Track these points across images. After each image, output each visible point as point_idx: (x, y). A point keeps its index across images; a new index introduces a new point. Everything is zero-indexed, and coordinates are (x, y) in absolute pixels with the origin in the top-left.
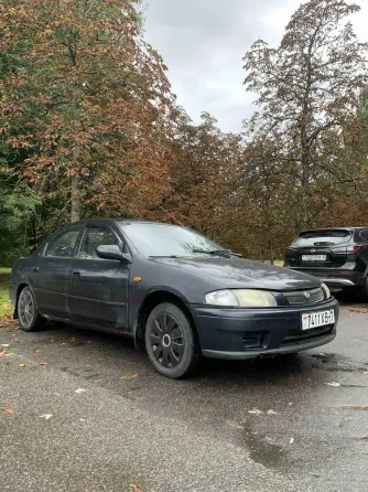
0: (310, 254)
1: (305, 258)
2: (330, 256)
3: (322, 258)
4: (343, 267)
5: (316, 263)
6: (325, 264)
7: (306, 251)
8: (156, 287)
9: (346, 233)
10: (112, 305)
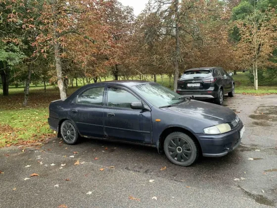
0: (191, 83)
1: (189, 85)
2: (202, 84)
3: (198, 85)
4: (208, 90)
5: (195, 88)
6: (200, 88)
7: (190, 81)
8: (172, 125)
9: (209, 71)
10: (141, 133)
